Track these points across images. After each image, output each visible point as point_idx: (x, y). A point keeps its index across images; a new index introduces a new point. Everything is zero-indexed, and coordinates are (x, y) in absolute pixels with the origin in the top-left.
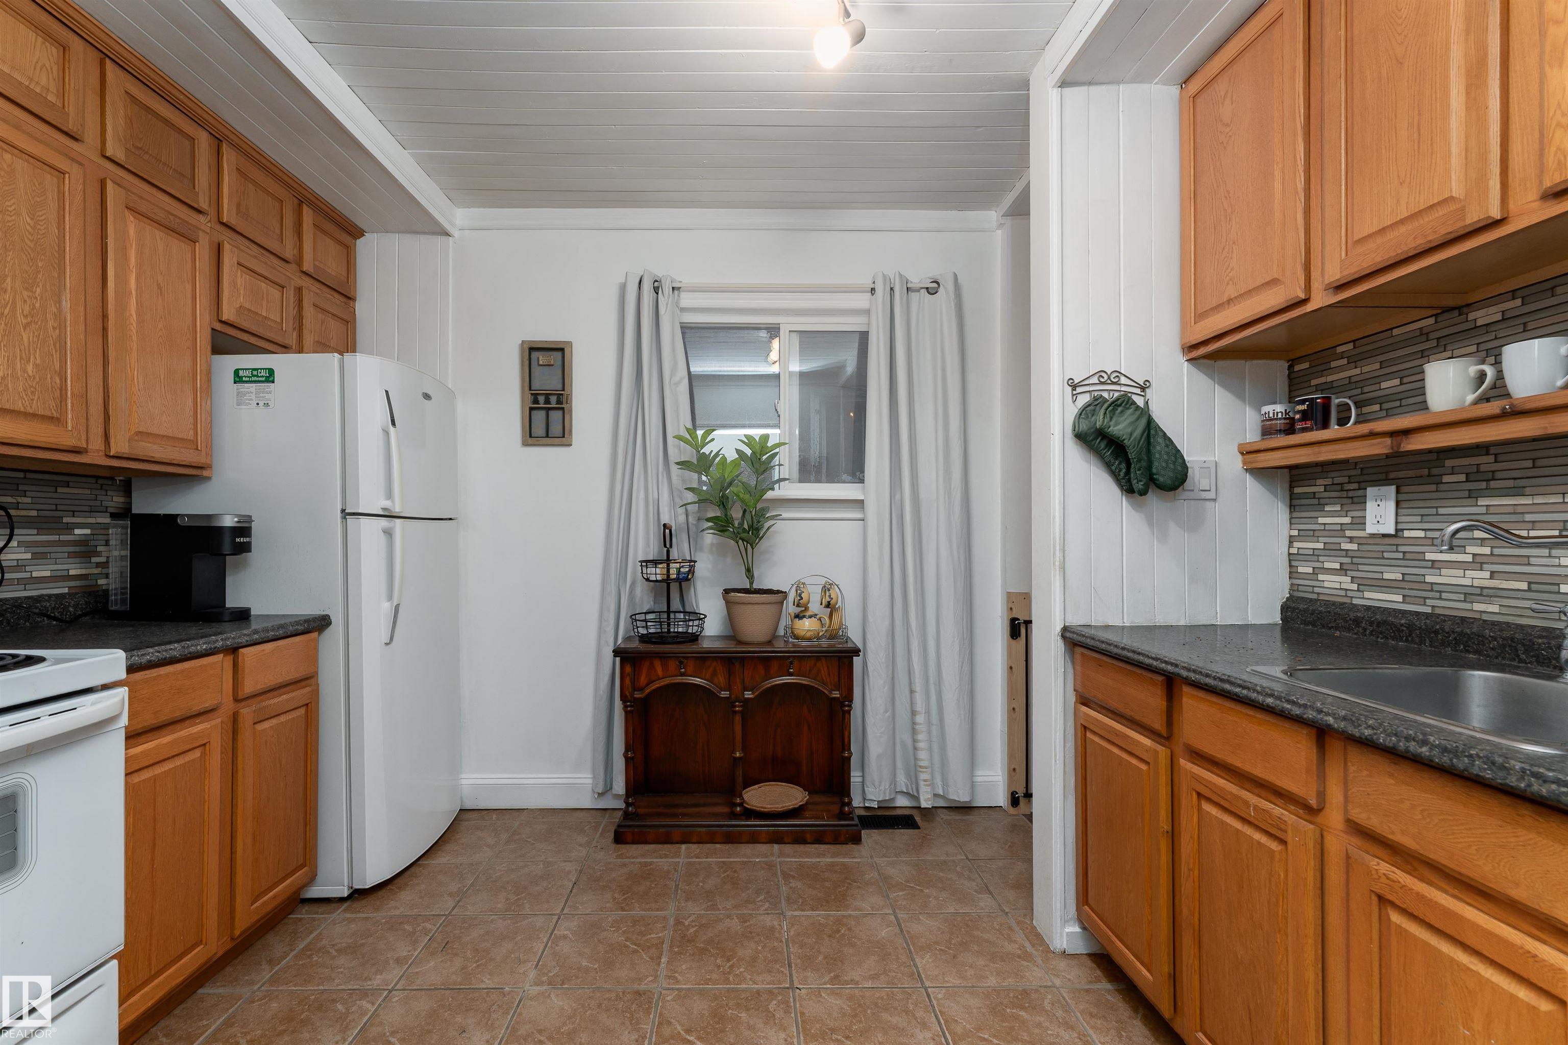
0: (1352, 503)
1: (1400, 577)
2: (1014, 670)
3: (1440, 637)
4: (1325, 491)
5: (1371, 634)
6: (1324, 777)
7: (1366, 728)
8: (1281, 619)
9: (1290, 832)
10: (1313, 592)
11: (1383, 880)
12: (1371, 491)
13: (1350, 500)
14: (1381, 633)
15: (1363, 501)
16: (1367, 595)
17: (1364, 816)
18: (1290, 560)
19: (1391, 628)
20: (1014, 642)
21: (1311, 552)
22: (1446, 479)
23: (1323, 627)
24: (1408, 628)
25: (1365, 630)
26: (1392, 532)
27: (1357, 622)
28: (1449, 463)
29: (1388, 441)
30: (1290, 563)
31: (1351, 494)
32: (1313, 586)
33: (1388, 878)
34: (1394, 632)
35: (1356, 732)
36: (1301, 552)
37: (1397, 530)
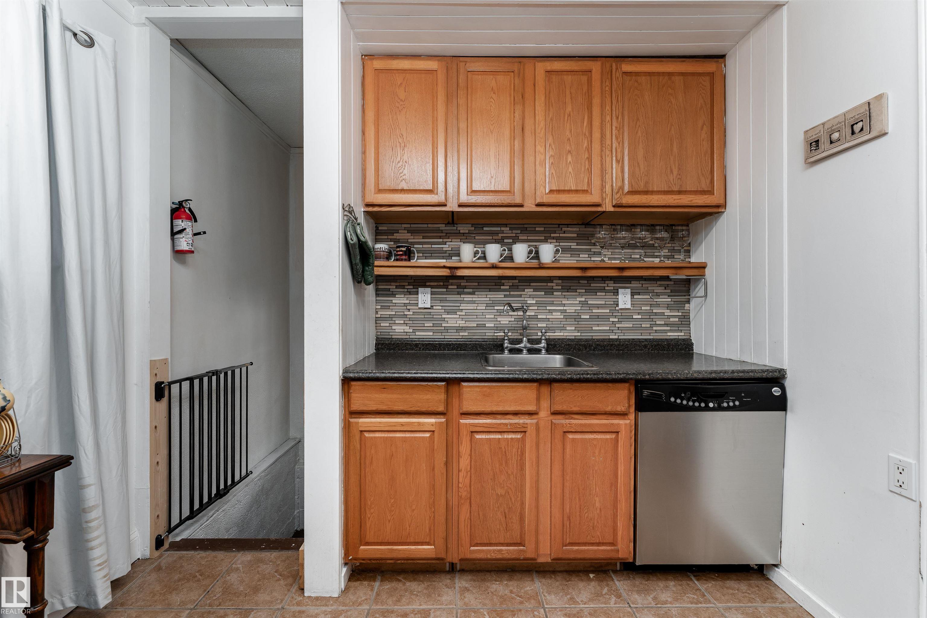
0: (410, 294)
1: (432, 325)
2: (158, 428)
3: (451, 347)
4: (396, 288)
5: (423, 350)
6: (539, 400)
7: (568, 375)
8: (375, 350)
9: (529, 427)
10: (389, 335)
11: (568, 425)
12: (420, 290)
13: (409, 293)
14: (427, 348)
15: (417, 293)
16: (417, 333)
17: (560, 407)
18: (376, 320)
19: (432, 346)
20: (158, 404)
21: (388, 316)
22: (450, 287)
23: (399, 350)
24: (439, 345)
25: (420, 348)
26: (430, 307)
27: (416, 345)
28: (450, 281)
29: (448, 270)
30: (376, 322)
31: (409, 290)
32: (389, 332)
33: (570, 424)
34: (433, 347)
35: (565, 377)
36: (382, 316)
37: (431, 306)
